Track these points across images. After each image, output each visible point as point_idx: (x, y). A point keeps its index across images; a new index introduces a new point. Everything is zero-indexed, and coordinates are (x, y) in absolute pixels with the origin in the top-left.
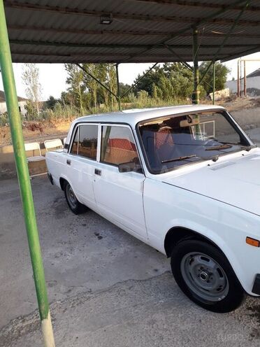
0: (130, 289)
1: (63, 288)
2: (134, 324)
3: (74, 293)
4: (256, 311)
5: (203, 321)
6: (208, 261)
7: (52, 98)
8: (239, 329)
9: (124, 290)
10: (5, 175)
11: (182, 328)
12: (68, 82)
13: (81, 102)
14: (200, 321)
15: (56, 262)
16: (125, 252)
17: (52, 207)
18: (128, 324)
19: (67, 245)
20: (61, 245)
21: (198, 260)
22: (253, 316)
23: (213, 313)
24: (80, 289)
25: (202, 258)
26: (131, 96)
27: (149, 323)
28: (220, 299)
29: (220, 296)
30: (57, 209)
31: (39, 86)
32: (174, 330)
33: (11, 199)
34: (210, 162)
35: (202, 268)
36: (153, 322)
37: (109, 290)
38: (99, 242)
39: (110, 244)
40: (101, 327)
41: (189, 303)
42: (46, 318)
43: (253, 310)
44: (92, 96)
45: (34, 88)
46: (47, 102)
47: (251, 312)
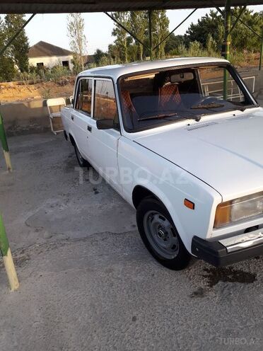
0: (103, 240)
1: (46, 234)
2: (92, 271)
3: (54, 239)
4: (211, 273)
5: (155, 276)
6: (164, 220)
7: (99, 51)
8: (186, 287)
9: (97, 241)
10: (33, 129)
11: (134, 279)
12: (114, 34)
13: (127, 56)
14: (153, 275)
15: (50, 211)
16: (114, 207)
17: (65, 162)
18: (88, 270)
19: (65, 197)
20: (60, 196)
21: (156, 218)
22: (205, 276)
23: (168, 270)
24: (60, 236)
25: (160, 217)
26: (182, 48)
27: (106, 272)
28: (173, 257)
29: (173, 255)
30: (69, 163)
31: (83, 38)
32: (125, 280)
33: (32, 152)
34: (192, 122)
35: (160, 226)
36: (111, 270)
37: (84, 240)
38: (94, 196)
39: (103, 198)
40: (64, 270)
41: (151, 258)
42: (6, 254)
43: (208, 272)
44: (139, 48)
45: (79, 41)
46: (94, 56)
47: (205, 273)
